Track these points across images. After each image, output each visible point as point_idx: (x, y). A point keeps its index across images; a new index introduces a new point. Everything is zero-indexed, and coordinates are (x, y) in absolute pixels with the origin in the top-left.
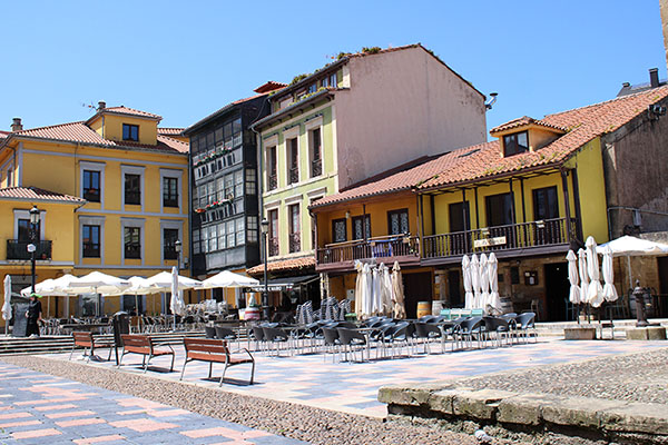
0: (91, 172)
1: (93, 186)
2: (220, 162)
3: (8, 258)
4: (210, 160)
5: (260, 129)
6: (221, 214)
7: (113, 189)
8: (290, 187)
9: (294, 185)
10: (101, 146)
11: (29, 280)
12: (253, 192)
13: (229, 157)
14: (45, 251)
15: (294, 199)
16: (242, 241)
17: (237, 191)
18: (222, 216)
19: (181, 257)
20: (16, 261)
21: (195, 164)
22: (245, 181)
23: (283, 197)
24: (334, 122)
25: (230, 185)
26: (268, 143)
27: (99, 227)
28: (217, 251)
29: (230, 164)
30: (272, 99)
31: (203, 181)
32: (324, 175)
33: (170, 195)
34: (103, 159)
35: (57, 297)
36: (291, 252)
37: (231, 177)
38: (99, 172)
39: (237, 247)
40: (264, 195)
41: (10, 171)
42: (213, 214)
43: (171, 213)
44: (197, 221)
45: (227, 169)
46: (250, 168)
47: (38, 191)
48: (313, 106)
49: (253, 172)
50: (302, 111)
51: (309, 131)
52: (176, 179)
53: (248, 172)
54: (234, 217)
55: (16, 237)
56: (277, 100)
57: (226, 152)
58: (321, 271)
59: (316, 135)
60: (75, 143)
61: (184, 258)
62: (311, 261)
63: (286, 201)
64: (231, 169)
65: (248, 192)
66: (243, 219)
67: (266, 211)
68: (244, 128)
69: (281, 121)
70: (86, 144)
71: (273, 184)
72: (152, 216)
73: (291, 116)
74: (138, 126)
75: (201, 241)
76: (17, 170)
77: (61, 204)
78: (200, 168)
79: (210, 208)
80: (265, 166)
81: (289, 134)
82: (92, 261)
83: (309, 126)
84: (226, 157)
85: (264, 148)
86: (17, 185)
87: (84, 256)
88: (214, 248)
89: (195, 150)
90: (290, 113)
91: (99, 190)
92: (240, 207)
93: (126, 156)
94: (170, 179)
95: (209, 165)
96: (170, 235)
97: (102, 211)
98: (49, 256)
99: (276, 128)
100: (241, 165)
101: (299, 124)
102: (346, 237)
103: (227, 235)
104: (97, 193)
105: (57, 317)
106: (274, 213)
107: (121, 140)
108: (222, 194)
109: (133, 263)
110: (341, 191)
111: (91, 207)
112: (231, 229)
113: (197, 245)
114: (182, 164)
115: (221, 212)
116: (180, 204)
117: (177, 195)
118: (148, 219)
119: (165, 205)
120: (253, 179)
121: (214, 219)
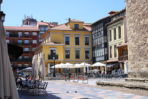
0: (67, 37)
1: (68, 41)
2: (98, 34)
3: (49, 59)
4: (96, 33)
5: (107, 26)
6: (99, 47)
7: (72, 41)
8: (114, 41)
9: (115, 40)
10: (69, 31)
11: (53, 64)
12: (106, 42)
13: (100, 33)
14: (57, 57)
15: (115, 44)
16: (103, 54)
17: (102, 41)
18: (99, 48)
19: (90, 58)
20: (50, 60)
21: (93, 34)
22: (104, 39)
23: (113, 43)
24: (123, 25)
25: (101, 40)
26: (109, 29)
27: (69, 51)
28: (98, 57)
29: (101, 34)
30: (111, 17)
31: (95, 38)
32: (121, 38)
33: (87, 42)
34: (70, 34)
35: (60, 68)
36: (115, 57)
37: (101, 38)
38: (69, 37)
39: (102, 56)
40: (109, 43)
41: (48, 37)
42: (97, 47)
43: (87, 46)
44: (93, 49)
45: (100, 36)
46: (105, 36)
47: (55, 43)
48: (119, 21)
49: (106, 36)
50: (117, 22)
51: (118, 27)
52: (88, 38)
53: (105, 37)
54: (102, 48)
55: (50, 54)
56: (112, 18)
57: (100, 31)
58: (120, 62)
59: (120, 28)
60: (63, 30)
61: (91, 58)
62: (117, 60)
63: (114, 44)
64: (101, 36)
65: (105, 42)
66: (104, 49)
67: (109, 47)
68: (104, 25)
69: (112, 24)
70: (66, 30)
71: (111, 40)
72: (82, 47)
73: (114, 23)
74: (78, 25)
75: (94, 54)
76: (50, 38)
77: (60, 46)
78: (94, 35)
79: (96, 46)
80: (109, 35)
81: (114, 27)
82: (68, 59)
83: (118, 26)
84: (100, 32)
85: (109, 31)
86: (50, 41)
87: (66, 58)
88: (97, 56)
89: (93, 30)
90: (114, 22)
91: (69, 41)
92: (103, 46)
93: (76, 33)
94: (87, 38)
95: (96, 34)
96: (87, 52)
97: (70, 47)
98: (58, 58)
99: (111, 26)
100: (103, 35)
101: (116, 25)
102: (125, 54)
103: (100, 53)
104: (68, 42)
105: (60, 73)
106: (111, 47)
107: (74, 28)
108: (99, 42)
109: (78, 60)
110: (125, 43)
111: (67, 46)
112: (101, 51)
113: (94, 55)
114: (90, 34)
115: (99, 46)
116: (89, 44)
117: (88, 42)
118: (81, 48)
119: (85, 45)
120: (106, 38)
121: (97, 48)
